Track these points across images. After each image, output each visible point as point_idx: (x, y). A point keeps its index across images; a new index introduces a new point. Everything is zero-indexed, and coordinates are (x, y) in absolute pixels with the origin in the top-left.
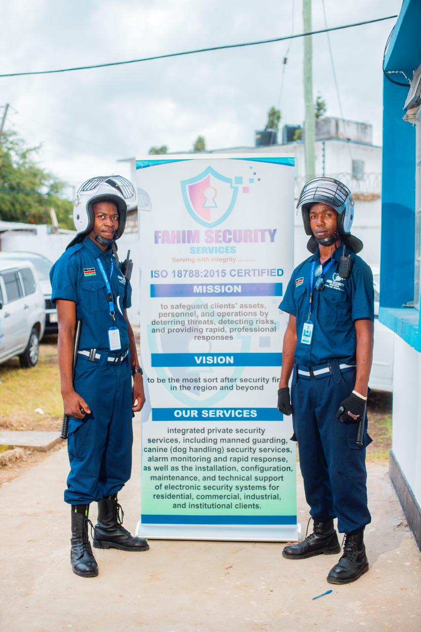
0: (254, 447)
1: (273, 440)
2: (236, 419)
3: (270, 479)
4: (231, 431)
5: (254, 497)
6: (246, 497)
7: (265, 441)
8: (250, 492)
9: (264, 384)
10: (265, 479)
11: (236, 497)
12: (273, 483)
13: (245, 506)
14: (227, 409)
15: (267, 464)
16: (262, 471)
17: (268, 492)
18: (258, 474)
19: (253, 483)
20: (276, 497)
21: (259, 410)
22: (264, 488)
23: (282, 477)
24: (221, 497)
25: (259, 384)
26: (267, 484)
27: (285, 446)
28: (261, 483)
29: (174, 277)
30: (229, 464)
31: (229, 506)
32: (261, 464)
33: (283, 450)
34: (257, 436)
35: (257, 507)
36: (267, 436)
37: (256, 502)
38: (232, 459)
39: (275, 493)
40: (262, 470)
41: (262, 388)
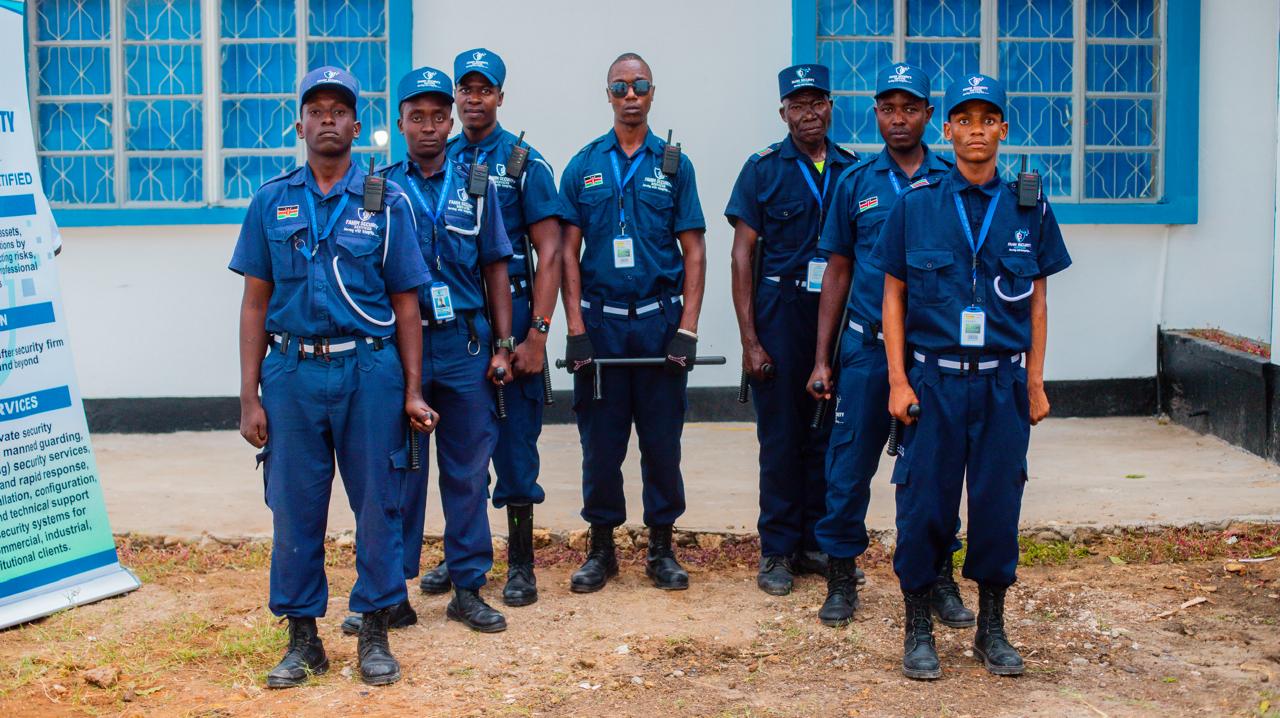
0: (43, 454)
1: (65, 438)
2: (21, 415)
3: (71, 500)
4: (16, 436)
5: (58, 534)
6: (49, 536)
7: (54, 442)
8: (51, 528)
9: (37, 353)
10: (65, 501)
11: (36, 541)
12: (78, 505)
13: (51, 552)
14: (9, 401)
15: (64, 478)
16: (59, 491)
17: (74, 521)
18: (54, 496)
19: (52, 511)
20: (85, 527)
21: (39, 395)
22: (67, 516)
23: (87, 492)
24: (19, 545)
25: (32, 355)
26: (69, 508)
27: (81, 444)
28: (61, 509)
30: (20, 489)
31: (31, 558)
32: (56, 480)
33: (80, 450)
34: (44, 436)
35: (66, 548)
36: (56, 433)
37: (62, 541)
38: (23, 481)
39: (81, 520)
40: (59, 488)
41: (36, 360)
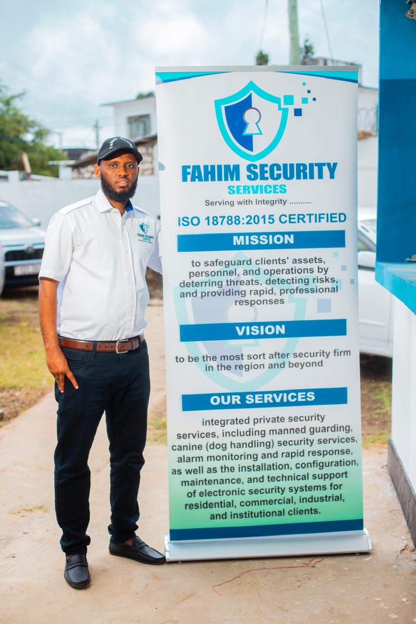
0: (311, 437)
1: (335, 428)
2: (289, 404)
3: (331, 476)
4: (282, 419)
5: (312, 499)
6: (302, 500)
7: (325, 430)
8: (307, 494)
9: (323, 359)
10: (325, 477)
11: (289, 501)
12: (335, 481)
13: (301, 512)
14: (278, 393)
15: (328, 459)
16: (322, 468)
17: (329, 492)
18: (316, 470)
19: (311, 482)
20: (338, 498)
21: (317, 392)
22: (324, 488)
23: (346, 473)
24: (270, 502)
25: (317, 359)
26: (327, 482)
29: (209, 224)
30: (281, 460)
31: (281, 513)
32: (320, 459)
33: (347, 440)
34: (316, 424)
35: (316, 511)
36: (327, 423)
37: (314, 505)
38: (284, 455)
39: (337, 493)
40: (322, 466)
41: (321, 364)
